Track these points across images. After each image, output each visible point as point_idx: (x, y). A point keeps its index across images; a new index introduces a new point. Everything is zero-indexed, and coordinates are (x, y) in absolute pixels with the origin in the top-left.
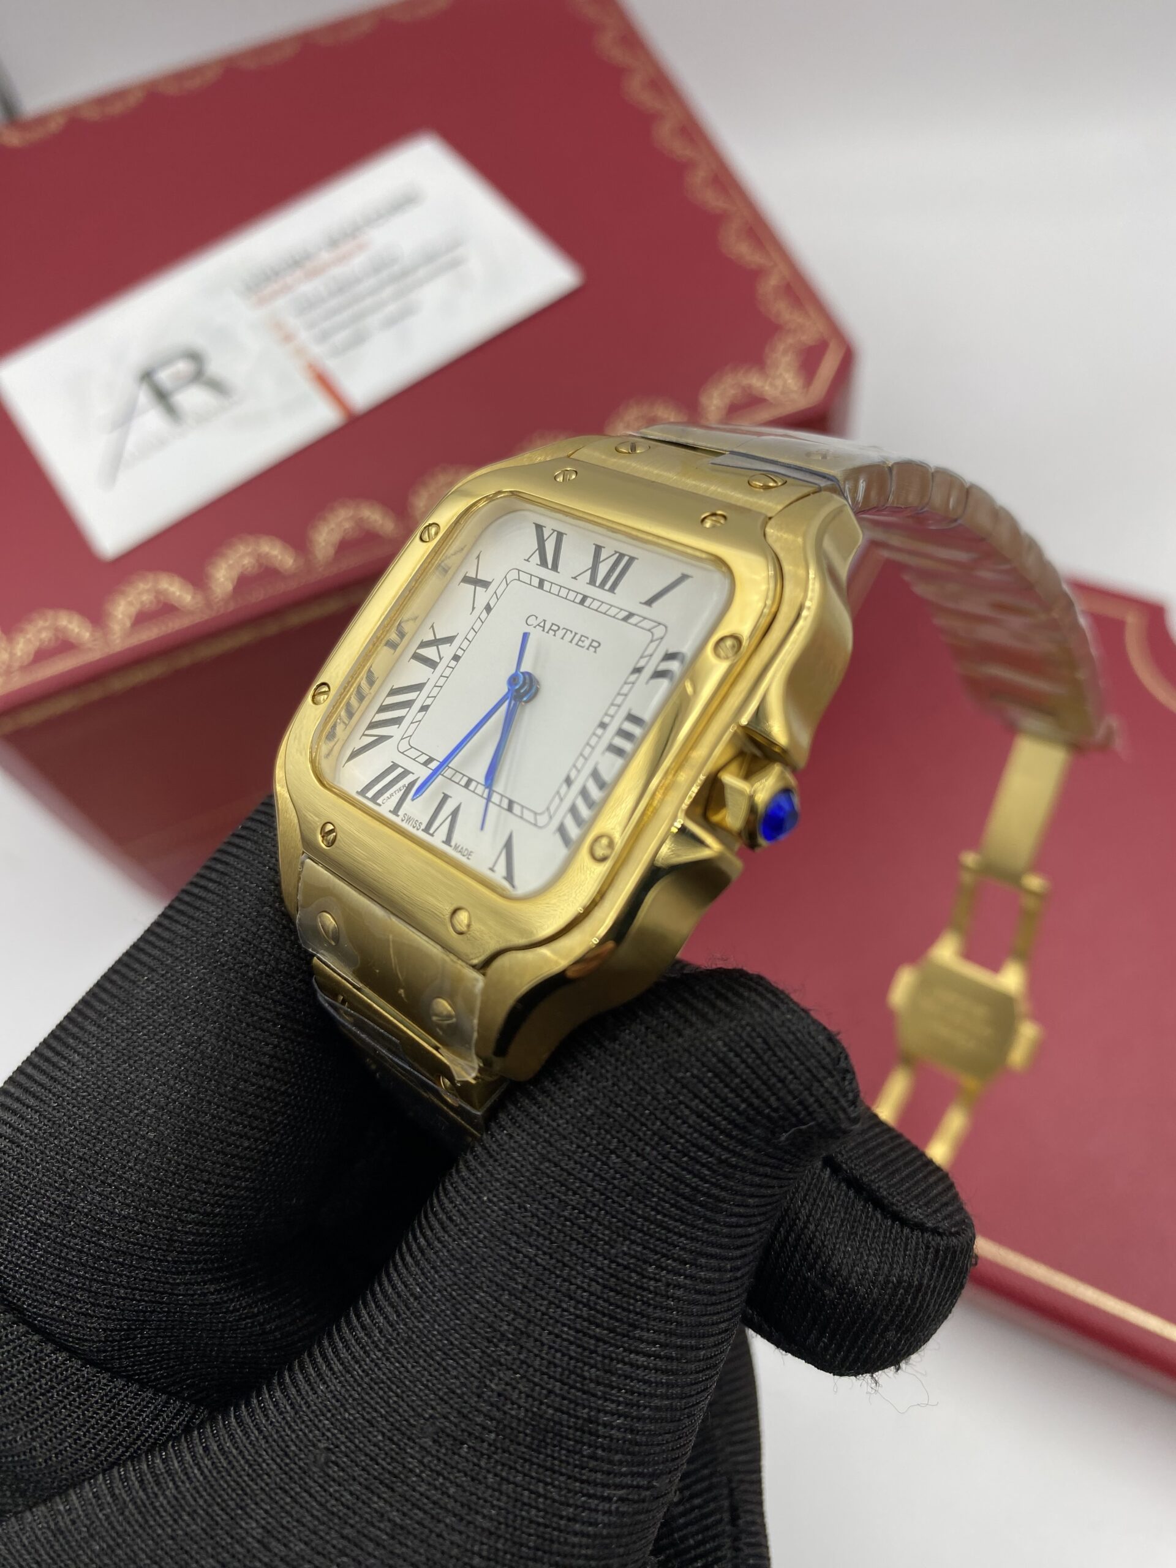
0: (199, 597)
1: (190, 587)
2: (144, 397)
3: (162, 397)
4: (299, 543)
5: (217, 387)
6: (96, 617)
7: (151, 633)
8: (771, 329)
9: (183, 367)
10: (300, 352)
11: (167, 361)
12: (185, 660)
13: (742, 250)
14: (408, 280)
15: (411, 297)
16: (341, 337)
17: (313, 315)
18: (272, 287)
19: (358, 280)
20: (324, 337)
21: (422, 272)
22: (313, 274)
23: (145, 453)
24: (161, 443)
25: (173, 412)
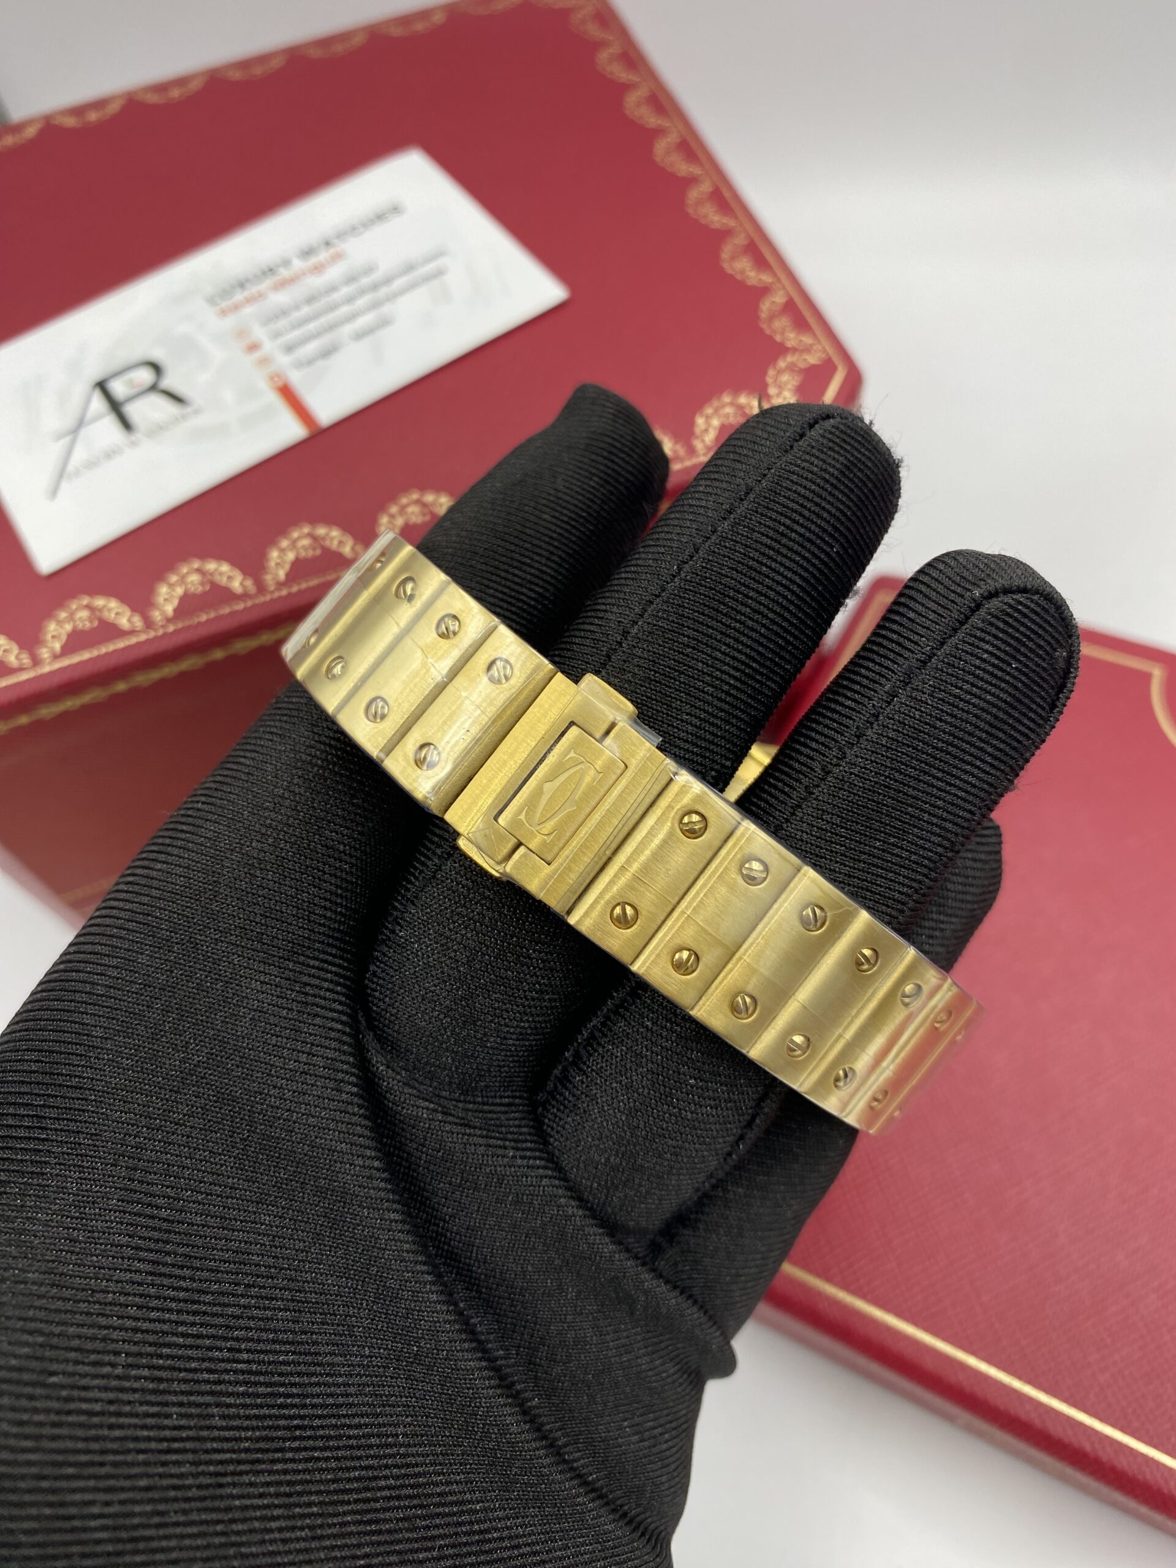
0: (138, 619)
1: (128, 608)
2: (98, 403)
3: (115, 406)
4: (254, 567)
5: (173, 396)
7: (83, 657)
8: (775, 349)
9: (145, 376)
10: (265, 361)
11: (123, 371)
13: (743, 268)
14: (383, 291)
15: (386, 309)
16: (311, 348)
17: (282, 323)
18: (239, 296)
19: (333, 289)
20: (289, 349)
21: (397, 284)
22: (284, 284)
23: (91, 464)
24: (111, 454)
25: (126, 424)
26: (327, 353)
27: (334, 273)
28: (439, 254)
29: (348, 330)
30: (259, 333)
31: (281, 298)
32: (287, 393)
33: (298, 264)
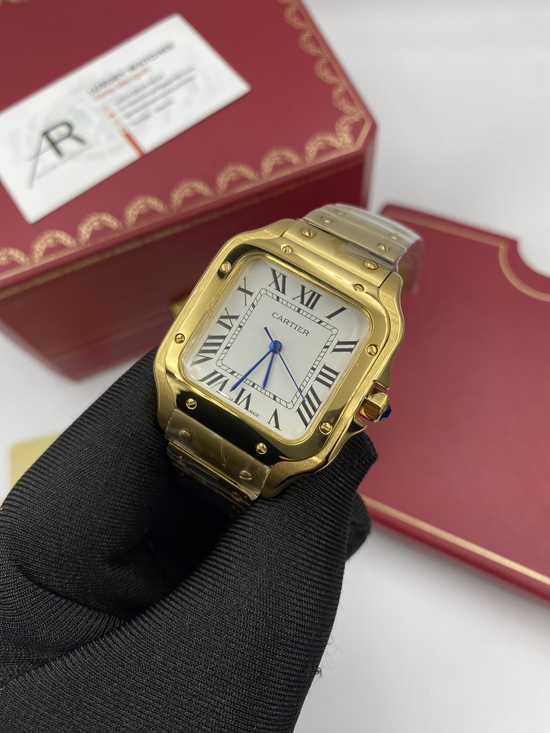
0: (74, 241)
1: (70, 237)
2: (45, 143)
3: (53, 144)
4: (120, 216)
5: (79, 140)
6: (28, 251)
7: (52, 258)
8: (339, 114)
9: (64, 130)
10: (118, 122)
11: (55, 127)
12: (68, 270)
13: (325, 75)
14: (168, 88)
15: (171, 96)
16: (137, 116)
17: (125, 103)
18: (103, 90)
19: (144, 87)
20: (129, 115)
21: (174, 84)
22: (123, 84)
23: (46, 172)
24: (54, 167)
25: (59, 152)
26: (146, 117)
27: (145, 78)
28: (191, 69)
29: (153, 107)
30: (114, 108)
31: (122, 91)
32: (129, 138)
33: (128, 74)
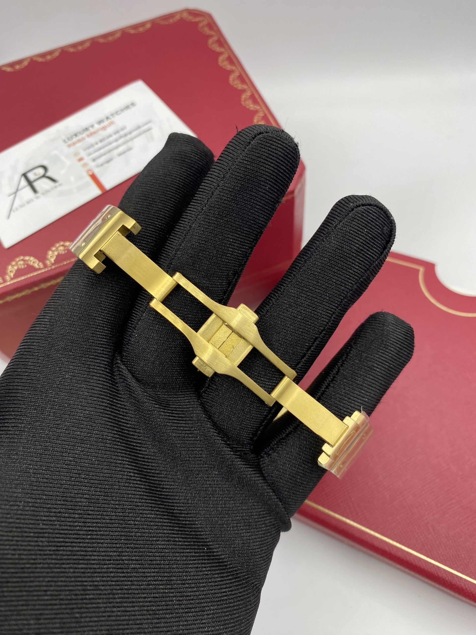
0: (41, 264)
1: (37, 260)
2: (24, 182)
3: (30, 183)
5: (52, 179)
7: (21, 278)
9: (41, 171)
10: (85, 165)
11: (32, 169)
14: (129, 137)
15: (130, 144)
16: (102, 160)
17: (91, 150)
18: (75, 139)
19: (110, 136)
20: (94, 160)
21: (134, 134)
22: (92, 134)
23: (22, 206)
24: (29, 202)
25: (35, 191)
26: (108, 162)
27: (110, 130)
28: (150, 122)
29: (116, 152)
30: (83, 154)
31: (91, 140)
32: (94, 177)
33: (97, 126)
